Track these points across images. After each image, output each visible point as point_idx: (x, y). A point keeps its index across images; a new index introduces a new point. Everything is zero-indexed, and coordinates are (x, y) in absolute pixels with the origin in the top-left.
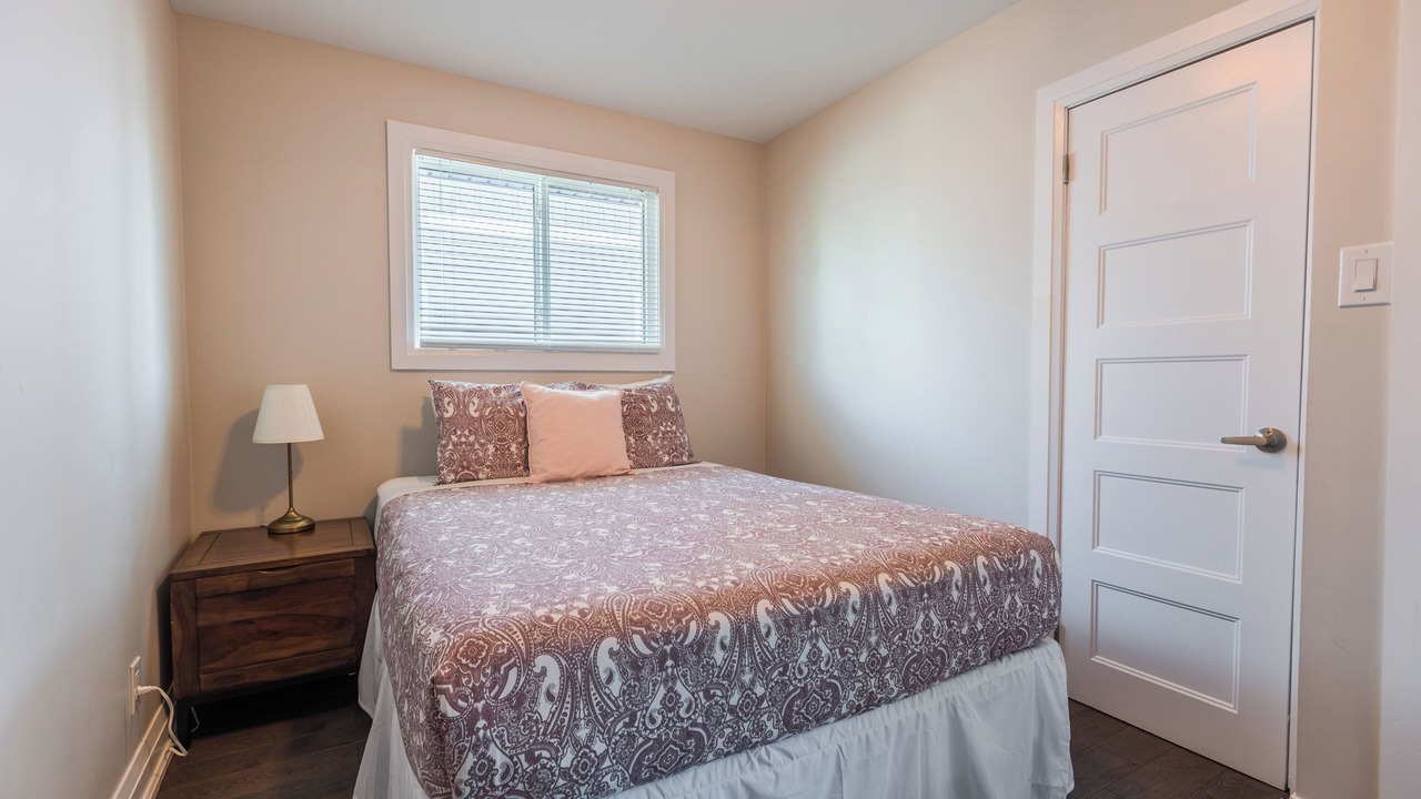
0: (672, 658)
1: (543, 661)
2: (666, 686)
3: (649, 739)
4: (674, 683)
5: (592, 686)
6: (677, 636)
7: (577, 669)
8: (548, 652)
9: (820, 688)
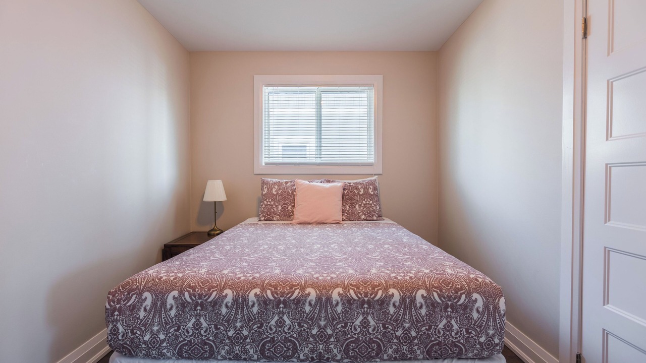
0: (201, 306)
1: (147, 295)
2: (196, 318)
3: (186, 340)
4: (200, 318)
5: (163, 310)
6: (205, 296)
7: (158, 301)
8: (149, 291)
9: (284, 341)
